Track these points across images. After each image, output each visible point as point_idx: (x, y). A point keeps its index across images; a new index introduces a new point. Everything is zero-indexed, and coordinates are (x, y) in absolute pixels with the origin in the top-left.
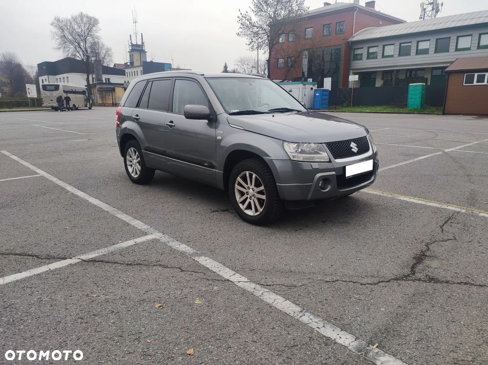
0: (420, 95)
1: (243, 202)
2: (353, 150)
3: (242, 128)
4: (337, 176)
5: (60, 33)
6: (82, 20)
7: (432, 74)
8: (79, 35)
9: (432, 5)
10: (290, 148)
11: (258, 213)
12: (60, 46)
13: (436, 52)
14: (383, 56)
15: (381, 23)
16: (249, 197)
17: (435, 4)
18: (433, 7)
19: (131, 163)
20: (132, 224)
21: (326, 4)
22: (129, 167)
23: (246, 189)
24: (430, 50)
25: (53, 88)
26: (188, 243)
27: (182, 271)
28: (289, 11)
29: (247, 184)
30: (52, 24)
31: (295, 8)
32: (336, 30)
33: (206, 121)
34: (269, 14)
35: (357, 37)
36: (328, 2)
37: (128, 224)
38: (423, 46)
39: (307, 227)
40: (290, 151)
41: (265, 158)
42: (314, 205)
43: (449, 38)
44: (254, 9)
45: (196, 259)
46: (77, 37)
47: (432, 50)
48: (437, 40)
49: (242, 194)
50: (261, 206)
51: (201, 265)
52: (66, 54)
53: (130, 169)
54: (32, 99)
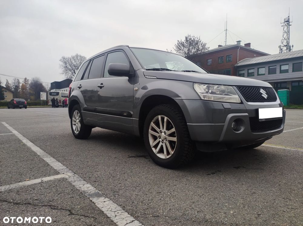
0: (286, 97)
1: (156, 147)
2: (263, 95)
3: (155, 78)
4: (250, 118)
5: (64, 65)
6: (77, 58)
7: (292, 84)
8: (75, 66)
9: (286, 47)
10: (200, 89)
11: (170, 156)
12: (63, 73)
13: (293, 71)
14: (258, 75)
15: (255, 55)
16: (161, 140)
17: (288, 46)
18: (287, 48)
19: (75, 123)
20: (52, 165)
21: (219, 46)
22: (74, 126)
23: (159, 133)
24: (289, 70)
25: (55, 94)
26: (93, 182)
27: (71, 214)
28: (197, 50)
29: (159, 128)
30: (60, 60)
31: (200, 47)
32: (226, 60)
33: (127, 78)
34: (185, 51)
35: (240, 63)
36: (221, 45)
37: (48, 165)
38: (284, 68)
39: (220, 171)
40: (201, 91)
41: (176, 99)
42: (226, 149)
43: (301, 63)
44: (175, 49)
45: (94, 200)
46: (74, 67)
47: (291, 70)
48: (293, 64)
49: (155, 138)
50: (172, 148)
51: (96, 207)
52: (67, 76)
53: (74, 128)
54: (43, 101)
